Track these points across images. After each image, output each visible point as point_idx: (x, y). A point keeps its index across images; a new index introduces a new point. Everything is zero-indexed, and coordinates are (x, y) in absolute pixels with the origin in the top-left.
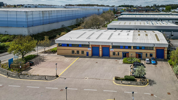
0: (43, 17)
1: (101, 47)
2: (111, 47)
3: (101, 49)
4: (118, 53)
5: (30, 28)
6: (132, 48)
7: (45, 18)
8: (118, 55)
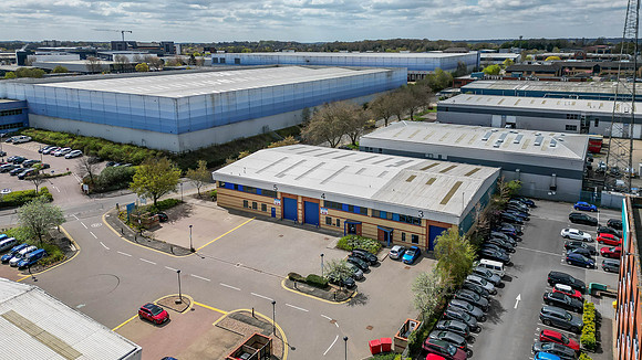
0: (214, 108)
1: (300, 200)
2: (322, 204)
3: (300, 206)
4: (338, 221)
5: (185, 134)
6: (370, 213)
7: (217, 112)
8: (338, 225)
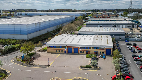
0: (36, 27)
1: (73, 48)
2: (79, 48)
3: (73, 49)
5: (29, 34)
7: (37, 28)
